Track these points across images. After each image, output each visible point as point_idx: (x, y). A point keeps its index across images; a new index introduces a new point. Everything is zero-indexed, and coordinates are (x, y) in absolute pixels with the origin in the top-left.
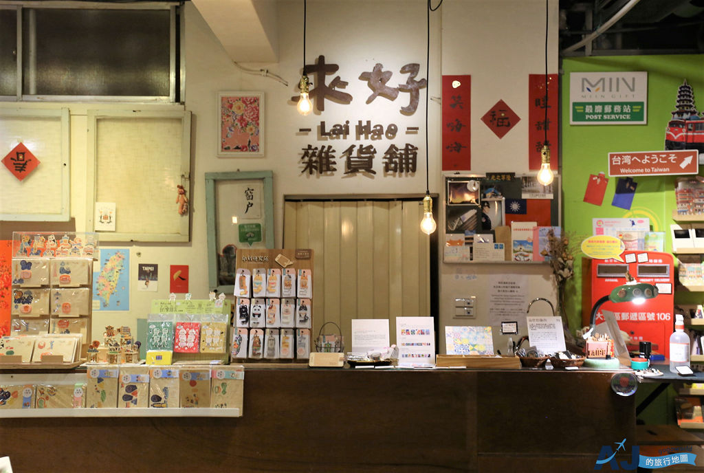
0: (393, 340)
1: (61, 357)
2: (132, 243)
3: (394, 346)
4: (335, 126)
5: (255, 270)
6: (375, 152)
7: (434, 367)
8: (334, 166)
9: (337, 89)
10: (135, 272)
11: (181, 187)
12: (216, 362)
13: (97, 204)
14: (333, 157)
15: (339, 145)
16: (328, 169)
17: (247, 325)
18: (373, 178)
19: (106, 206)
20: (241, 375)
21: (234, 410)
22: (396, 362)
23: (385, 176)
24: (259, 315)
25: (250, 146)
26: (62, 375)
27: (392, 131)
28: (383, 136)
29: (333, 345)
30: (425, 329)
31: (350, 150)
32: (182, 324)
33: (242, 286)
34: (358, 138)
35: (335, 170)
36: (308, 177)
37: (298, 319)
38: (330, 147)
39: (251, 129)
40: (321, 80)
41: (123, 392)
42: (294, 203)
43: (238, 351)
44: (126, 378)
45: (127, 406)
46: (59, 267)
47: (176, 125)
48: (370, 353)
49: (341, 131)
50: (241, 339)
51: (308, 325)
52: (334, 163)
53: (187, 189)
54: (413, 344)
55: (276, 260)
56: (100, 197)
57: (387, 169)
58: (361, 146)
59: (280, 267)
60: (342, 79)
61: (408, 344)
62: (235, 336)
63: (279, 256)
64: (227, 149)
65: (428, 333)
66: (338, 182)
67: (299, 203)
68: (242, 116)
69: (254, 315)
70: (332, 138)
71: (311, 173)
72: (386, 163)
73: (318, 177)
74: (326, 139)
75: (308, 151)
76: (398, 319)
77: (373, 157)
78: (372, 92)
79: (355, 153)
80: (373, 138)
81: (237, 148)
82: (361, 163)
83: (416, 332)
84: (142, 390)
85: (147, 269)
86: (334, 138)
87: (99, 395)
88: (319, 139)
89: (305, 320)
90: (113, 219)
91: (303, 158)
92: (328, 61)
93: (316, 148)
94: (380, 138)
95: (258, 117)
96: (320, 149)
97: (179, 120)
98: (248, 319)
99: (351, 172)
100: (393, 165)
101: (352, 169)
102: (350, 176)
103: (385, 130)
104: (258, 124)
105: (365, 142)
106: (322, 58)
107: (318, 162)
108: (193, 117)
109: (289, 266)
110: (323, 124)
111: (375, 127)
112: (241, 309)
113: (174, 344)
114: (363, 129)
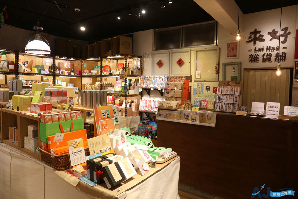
0: (265, 109)
1: (172, 107)
2: (204, 81)
3: (265, 111)
4: (259, 48)
5: (223, 87)
6: (272, 55)
7: (278, 118)
8: (259, 60)
9: (260, 38)
10: (205, 88)
11: (216, 67)
12: (210, 111)
13: (196, 72)
14: (259, 57)
15: (261, 54)
16: (257, 61)
17: (220, 102)
18: (271, 63)
19: (198, 72)
20: (216, 116)
21: (213, 125)
22: (265, 116)
23: (275, 62)
24: (223, 99)
25: (235, 56)
26: (172, 111)
27: (278, 48)
28: (275, 50)
29: (245, 109)
30: (276, 106)
31: (264, 55)
32: (203, 101)
33: (219, 91)
34: (267, 51)
35: (259, 61)
36: (251, 63)
37: (234, 101)
38: (257, 54)
39: (235, 51)
40: (255, 36)
41: (185, 117)
42: (247, 71)
43: (216, 109)
44: (186, 113)
45: (186, 121)
46: (175, 85)
47: (215, 51)
48: (257, 112)
49: (261, 50)
50: (217, 105)
51: (237, 103)
52: (259, 59)
53: (218, 67)
54: (272, 111)
55: (230, 84)
56: (197, 70)
57: (276, 60)
58: (267, 54)
59: (230, 86)
60: (262, 35)
61: (270, 111)
62: (216, 105)
63: (231, 83)
64: (229, 56)
65: (277, 108)
66: (260, 64)
67: (249, 71)
68: (232, 48)
69: (222, 99)
70: (258, 52)
71: (252, 62)
72: (275, 58)
73: (254, 63)
74: (257, 52)
75: (251, 56)
76: (267, 103)
77: (271, 57)
78: (271, 38)
79: (265, 56)
80: (271, 51)
81: (231, 56)
82: (267, 59)
83: (273, 107)
84: (190, 117)
85: (207, 88)
86: (259, 52)
87: (180, 117)
88: (254, 52)
89: (236, 101)
90: (200, 75)
91: (249, 58)
92: (257, 30)
93: (253, 55)
94: (274, 51)
95: (237, 48)
96: (254, 55)
97: (216, 50)
98: (220, 100)
99: (264, 61)
100: (278, 59)
101: (264, 60)
102: (264, 63)
103: (275, 48)
104: (237, 49)
105: (268, 52)
106: (256, 29)
107: (254, 59)
108: (220, 49)
109: (233, 86)
110: (256, 48)
111: (272, 48)
112: (218, 97)
113: (200, 106)
114: (268, 49)
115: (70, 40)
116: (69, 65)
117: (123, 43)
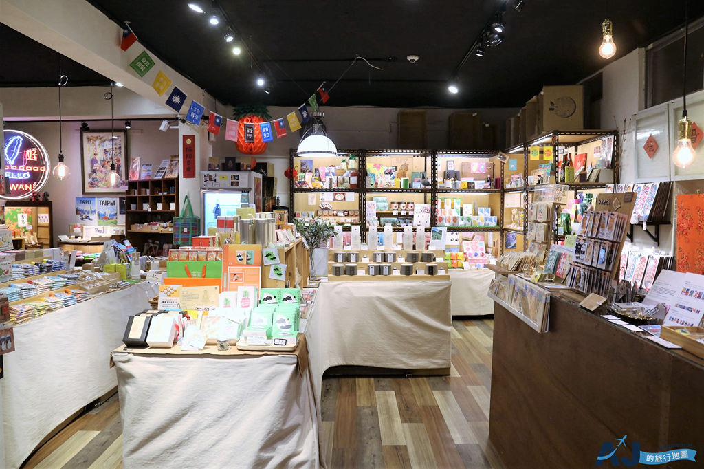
20: (544, 300)
24: (584, 253)
32: (564, 254)
33: (583, 226)
41: (514, 296)
45: (513, 306)
54: (684, 308)
61: (680, 306)
63: (616, 199)
98: (580, 256)
112: (577, 246)
113: (557, 269)
115: (476, 114)
116: (482, 167)
117: (552, 103)
